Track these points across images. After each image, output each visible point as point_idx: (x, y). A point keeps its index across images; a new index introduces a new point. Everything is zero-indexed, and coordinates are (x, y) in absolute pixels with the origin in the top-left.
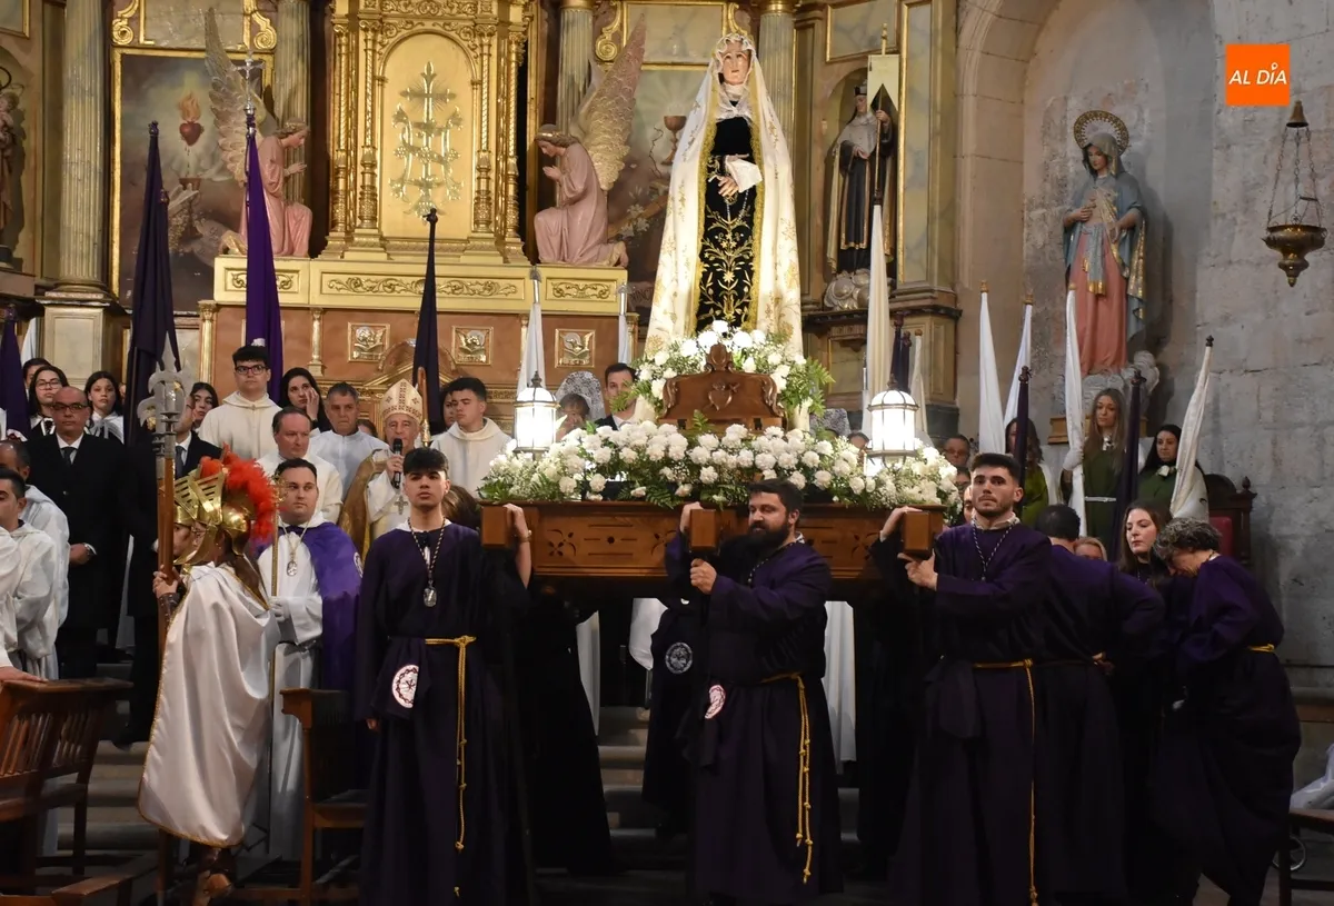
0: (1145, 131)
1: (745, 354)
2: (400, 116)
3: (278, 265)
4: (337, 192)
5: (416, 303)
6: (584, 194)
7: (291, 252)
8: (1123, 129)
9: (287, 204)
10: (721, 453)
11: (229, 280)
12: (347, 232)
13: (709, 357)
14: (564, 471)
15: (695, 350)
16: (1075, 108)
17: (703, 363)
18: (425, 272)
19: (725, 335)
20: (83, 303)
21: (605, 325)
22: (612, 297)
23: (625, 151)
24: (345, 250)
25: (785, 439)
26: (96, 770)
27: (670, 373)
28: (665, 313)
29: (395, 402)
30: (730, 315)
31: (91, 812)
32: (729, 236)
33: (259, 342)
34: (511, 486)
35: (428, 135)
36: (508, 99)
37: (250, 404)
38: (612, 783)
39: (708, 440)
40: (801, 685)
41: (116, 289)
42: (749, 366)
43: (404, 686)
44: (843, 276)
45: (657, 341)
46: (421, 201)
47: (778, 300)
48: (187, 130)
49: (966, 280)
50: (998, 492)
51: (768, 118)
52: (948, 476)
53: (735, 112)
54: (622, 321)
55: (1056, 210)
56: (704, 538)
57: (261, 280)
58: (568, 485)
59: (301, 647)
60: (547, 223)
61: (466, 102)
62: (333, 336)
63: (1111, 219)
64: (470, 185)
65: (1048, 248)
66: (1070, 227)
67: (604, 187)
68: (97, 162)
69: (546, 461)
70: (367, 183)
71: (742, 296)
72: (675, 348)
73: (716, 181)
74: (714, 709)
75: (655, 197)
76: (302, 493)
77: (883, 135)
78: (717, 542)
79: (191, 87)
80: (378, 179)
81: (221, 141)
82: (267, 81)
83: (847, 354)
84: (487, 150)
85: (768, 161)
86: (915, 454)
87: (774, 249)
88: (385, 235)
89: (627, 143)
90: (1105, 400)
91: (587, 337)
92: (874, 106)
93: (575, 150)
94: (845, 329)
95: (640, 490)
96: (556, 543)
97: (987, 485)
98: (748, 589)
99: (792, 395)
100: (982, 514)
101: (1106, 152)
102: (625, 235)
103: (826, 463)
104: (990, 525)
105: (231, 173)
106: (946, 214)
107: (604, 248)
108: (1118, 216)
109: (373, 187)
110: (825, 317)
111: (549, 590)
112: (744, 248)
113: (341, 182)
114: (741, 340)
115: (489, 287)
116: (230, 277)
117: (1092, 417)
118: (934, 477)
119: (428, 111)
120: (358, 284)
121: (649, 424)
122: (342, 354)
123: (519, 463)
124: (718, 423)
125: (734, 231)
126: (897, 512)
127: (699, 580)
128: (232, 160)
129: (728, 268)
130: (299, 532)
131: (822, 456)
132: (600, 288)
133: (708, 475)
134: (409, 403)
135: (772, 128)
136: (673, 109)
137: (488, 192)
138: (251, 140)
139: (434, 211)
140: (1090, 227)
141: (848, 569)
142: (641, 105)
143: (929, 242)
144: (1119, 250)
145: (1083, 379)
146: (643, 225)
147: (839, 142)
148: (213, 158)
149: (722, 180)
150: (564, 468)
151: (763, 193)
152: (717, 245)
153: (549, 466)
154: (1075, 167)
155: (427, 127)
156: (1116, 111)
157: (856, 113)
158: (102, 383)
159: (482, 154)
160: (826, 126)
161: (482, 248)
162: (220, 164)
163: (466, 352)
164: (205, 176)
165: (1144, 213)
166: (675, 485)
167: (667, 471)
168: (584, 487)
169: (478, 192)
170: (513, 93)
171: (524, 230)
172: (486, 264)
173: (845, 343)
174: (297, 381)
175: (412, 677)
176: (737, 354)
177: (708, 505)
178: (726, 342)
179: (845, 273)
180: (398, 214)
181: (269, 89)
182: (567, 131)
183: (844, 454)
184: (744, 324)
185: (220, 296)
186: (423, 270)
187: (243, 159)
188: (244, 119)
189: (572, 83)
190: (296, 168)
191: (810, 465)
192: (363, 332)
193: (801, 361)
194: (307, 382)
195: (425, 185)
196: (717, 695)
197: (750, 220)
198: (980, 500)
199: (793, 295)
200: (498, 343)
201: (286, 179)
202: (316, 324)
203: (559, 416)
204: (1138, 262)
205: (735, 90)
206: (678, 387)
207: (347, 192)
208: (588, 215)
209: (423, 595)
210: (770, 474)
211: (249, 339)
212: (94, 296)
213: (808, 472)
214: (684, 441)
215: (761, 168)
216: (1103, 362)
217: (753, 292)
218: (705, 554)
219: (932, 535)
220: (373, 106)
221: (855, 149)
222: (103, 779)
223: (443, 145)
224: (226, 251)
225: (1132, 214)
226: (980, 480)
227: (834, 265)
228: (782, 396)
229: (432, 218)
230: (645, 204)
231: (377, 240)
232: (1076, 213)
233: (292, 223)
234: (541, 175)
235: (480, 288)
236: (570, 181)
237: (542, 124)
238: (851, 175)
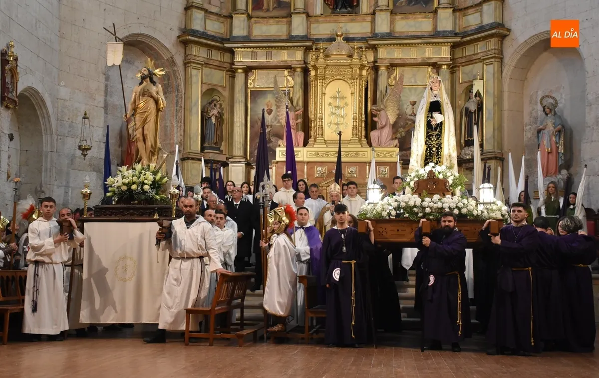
0: (563, 101)
1: (439, 173)
2: (330, 104)
3: (295, 149)
4: (311, 127)
5: (335, 160)
6: (386, 125)
7: (298, 146)
8: (556, 101)
9: (297, 131)
10: (432, 203)
11: (280, 154)
12: (314, 139)
13: (428, 174)
14: (383, 210)
15: (424, 172)
16: (540, 95)
17: (426, 176)
18: (338, 150)
19: (433, 167)
20: (239, 162)
21: (393, 165)
22: (394, 156)
23: (398, 112)
24: (314, 144)
25: (452, 199)
26: (246, 298)
27: (416, 179)
28: (414, 161)
29: (333, 189)
30: (435, 161)
31: (245, 310)
32: (434, 137)
33: (289, 172)
34: (367, 214)
35: (338, 109)
36: (362, 98)
37: (287, 191)
38: (403, 304)
39: (428, 199)
40: (459, 276)
41: (248, 158)
42: (441, 177)
43: (336, 274)
44: (466, 148)
45: (412, 169)
46: (336, 129)
47: (450, 156)
48: (268, 111)
49: (506, 149)
50: (520, 215)
51: (446, 101)
52: (505, 210)
53: (436, 99)
54: (398, 164)
55: (535, 126)
56: (427, 230)
57: (290, 154)
58: (384, 214)
59: (303, 262)
60: (374, 134)
61: (350, 99)
62: (310, 170)
63: (552, 128)
64: (351, 124)
65: (532, 138)
66: (539, 131)
67: (391, 123)
68: (243, 121)
69: (377, 207)
70: (320, 124)
71: (438, 155)
72: (418, 171)
73: (430, 120)
74: (431, 283)
75: (407, 126)
76: (304, 216)
77: (478, 105)
78: (431, 231)
79: (270, 99)
80: (323, 123)
81: (278, 114)
82: (291, 96)
83: (468, 172)
84: (356, 113)
85: (446, 114)
86: (494, 203)
87: (448, 140)
88: (326, 139)
89: (398, 110)
90: (551, 185)
91: (387, 169)
92: (476, 96)
93: (382, 112)
94: (467, 164)
95: (407, 215)
96: (381, 232)
97: (516, 213)
98: (441, 246)
99: (454, 185)
100: (515, 221)
101: (550, 108)
102: (398, 137)
103: (465, 206)
104: (517, 225)
105: (281, 123)
106: (499, 129)
107: (392, 141)
108: (555, 128)
109: (322, 126)
110: (461, 161)
111: (379, 246)
112: (439, 140)
113: (313, 124)
114: (438, 168)
115: (357, 154)
116: (281, 153)
117: (547, 190)
118: (500, 210)
119: (339, 102)
120: (318, 154)
121: (409, 195)
122: (313, 175)
123: (370, 207)
124: (431, 194)
125: (435, 135)
126: (488, 221)
127: (425, 243)
128: (281, 119)
129: (434, 147)
130: (303, 229)
131: (464, 204)
132: (390, 154)
133: (428, 210)
134: (337, 190)
135: (447, 103)
136: (413, 99)
137: (356, 126)
138: (287, 113)
139: (340, 132)
140: (546, 131)
141: (473, 239)
142: (403, 98)
143: (494, 137)
144: (555, 138)
145: (544, 179)
146: (403, 134)
147: (464, 107)
148: (276, 119)
149: (432, 120)
150: (383, 208)
151: (445, 124)
152: (430, 139)
153: (379, 208)
154: (540, 112)
155: (338, 107)
156: (553, 95)
157: (470, 98)
158: (245, 185)
159: (354, 115)
160: (461, 102)
161: (354, 142)
162: (277, 121)
163: (350, 174)
164: (274, 124)
165: (563, 127)
166: (418, 214)
167: (415, 209)
168: (389, 214)
169: (353, 126)
170: (364, 96)
171: (367, 137)
172: (356, 147)
173: (467, 169)
174: (301, 183)
175: (339, 272)
176: (437, 173)
177: (428, 219)
178: (433, 169)
179: (467, 147)
180: (330, 133)
181: (292, 98)
182: (380, 107)
183: (471, 203)
184: (439, 164)
185: (278, 159)
186: (337, 149)
187: (285, 118)
188: (285, 107)
189: (381, 92)
190: (300, 121)
191: (460, 207)
192: (319, 169)
193: (457, 175)
194: (304, 183)
195: (337, 124)
196: (432, 278)
197: (441, 132)
198: (514, 217)
199: (454, 154)
200: (360, 171)
201: (297, 124)
202: (306, 167)
203: (381, 193)
204: (561, 142)
205: (435, 92)
206: (418, 183)
207: (314, 127)
208: (386, 132)
209: (342, 249)
210: (447, 210)
211: (287, 171)
212: (243, 160)
213: (459, 209)
214: (420, 200)
215: (444, 116)
216: (551, 173)
217: (442, 154)
218: (427, 235)
219: (499, 228)
220: (322, 102)
221: (469, 109)
222: (248, 301)
223: (342, 112)
224: (279, 146)
225: (560, 127)
226: (514, 211)
227: (463, 145)
228: (451, 186)
229: (340, 134)
230: (404, 128)
231: (323, 141)
232: (541, 127)
233: (298, 137)
234: (372, 120)
235: (354, 154)
236: (380, 121)
237: (372, 105)
238: (468, 117)
